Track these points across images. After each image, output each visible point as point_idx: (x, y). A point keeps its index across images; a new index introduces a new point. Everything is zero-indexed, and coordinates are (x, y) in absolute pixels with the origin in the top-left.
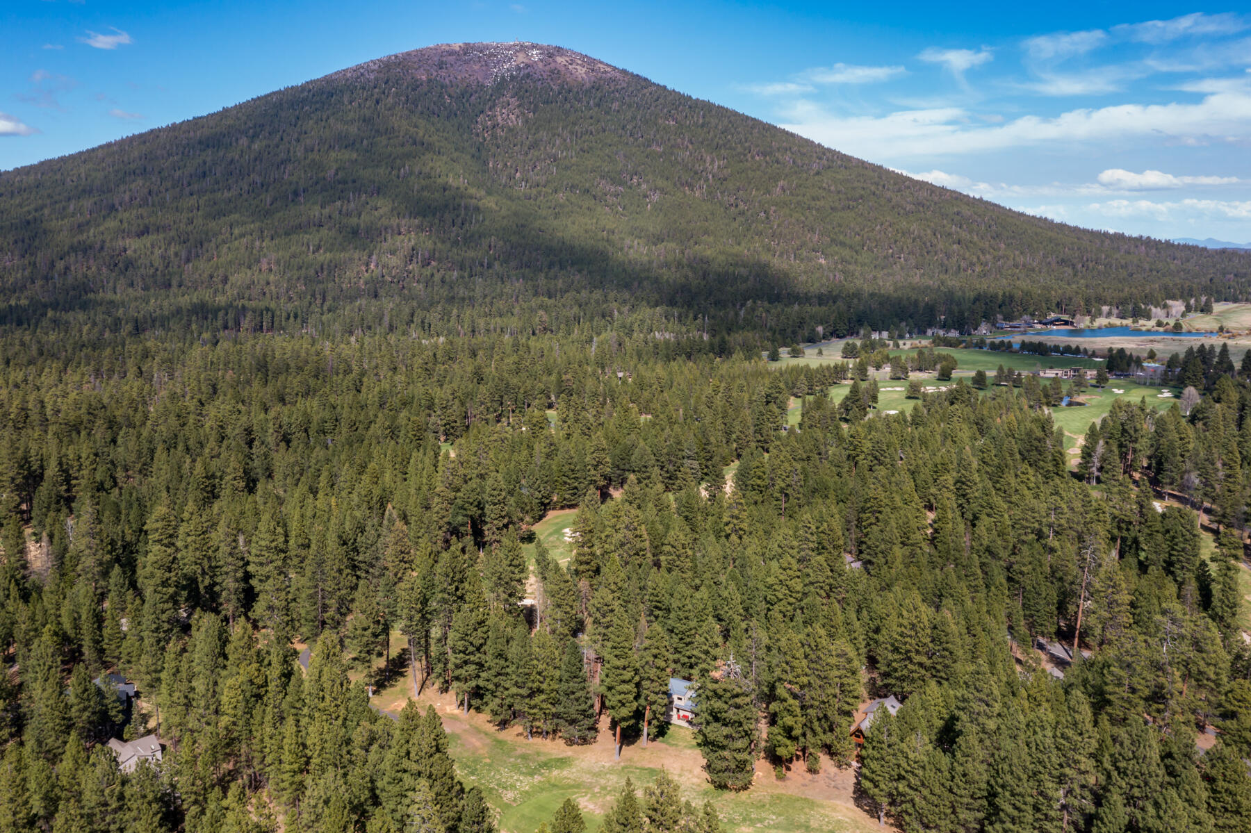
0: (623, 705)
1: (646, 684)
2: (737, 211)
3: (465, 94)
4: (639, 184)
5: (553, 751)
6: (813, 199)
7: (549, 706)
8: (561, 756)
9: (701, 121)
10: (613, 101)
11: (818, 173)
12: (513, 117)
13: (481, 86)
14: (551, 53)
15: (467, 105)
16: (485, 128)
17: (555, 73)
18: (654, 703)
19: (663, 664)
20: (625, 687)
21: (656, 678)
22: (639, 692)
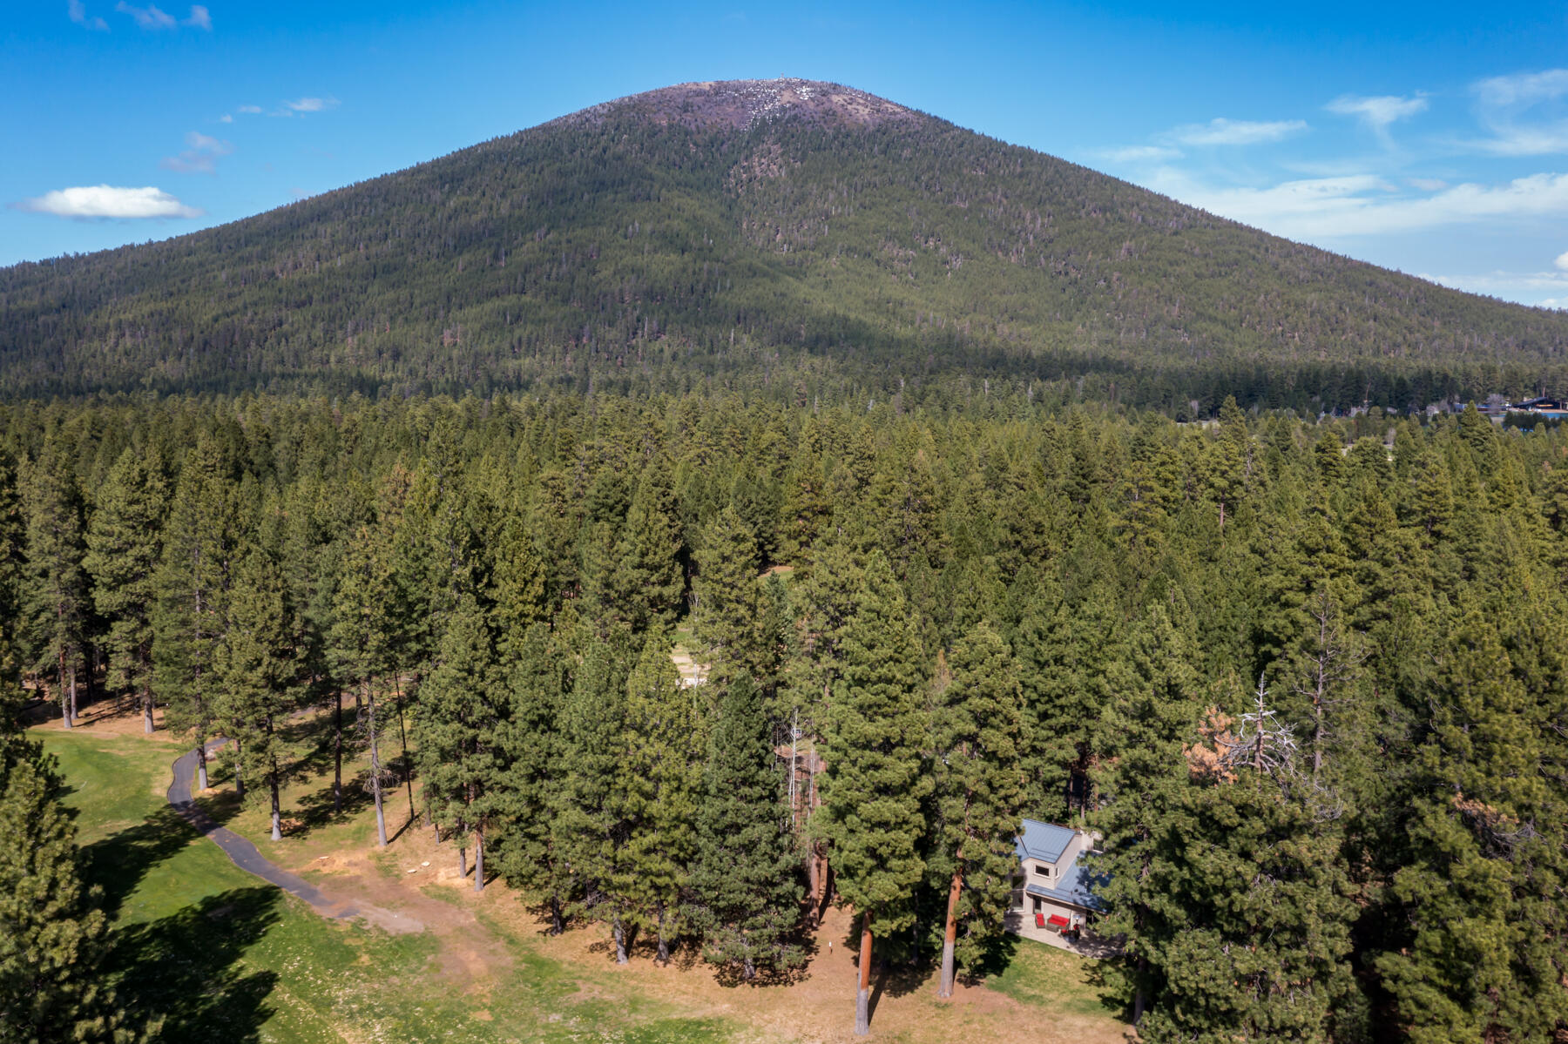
0: (882, 863)
1: (952, 806)
2: (1067, 280)
3: (714, 143)
4: (936, 248)
5: (683, 1000)
6: (1171, 264)
7: (668, 866)
8: (696, 1016)
9: (1019, 170)
10: (903, 147)
11: (1176, 233)
12: (775, 168)
13: (735, 132)
14: (825, 91)
15: (717, 155)
16: (739, 182)
17: (830, 114)
18: (977, 865)
19: (1005, 745)
20: (887, 808)
21: (983, 789)
22: (930, 832)
